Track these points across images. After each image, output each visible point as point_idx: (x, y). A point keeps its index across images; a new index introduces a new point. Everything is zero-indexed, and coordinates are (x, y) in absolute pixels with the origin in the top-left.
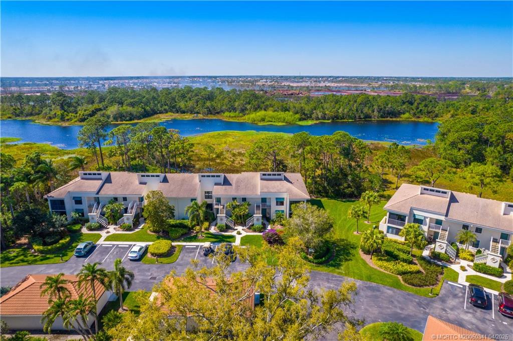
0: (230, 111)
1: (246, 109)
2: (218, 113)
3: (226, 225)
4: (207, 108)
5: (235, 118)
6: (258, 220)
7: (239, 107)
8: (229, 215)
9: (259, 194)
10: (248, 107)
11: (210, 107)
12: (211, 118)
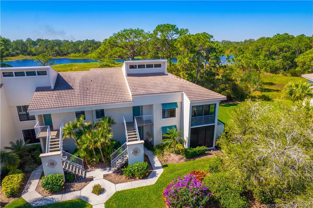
0: (76, 53)
1: (88, 50)
2: (65, 55)
3: (66, 173)
4: (55, 51)
5: (79, 57)
6: (136, 152)
7: (83, 49)
8: (69, 150)
9: (131, 98)
10: (90, 49)
11: (58, 51)
12: (59, 58)
